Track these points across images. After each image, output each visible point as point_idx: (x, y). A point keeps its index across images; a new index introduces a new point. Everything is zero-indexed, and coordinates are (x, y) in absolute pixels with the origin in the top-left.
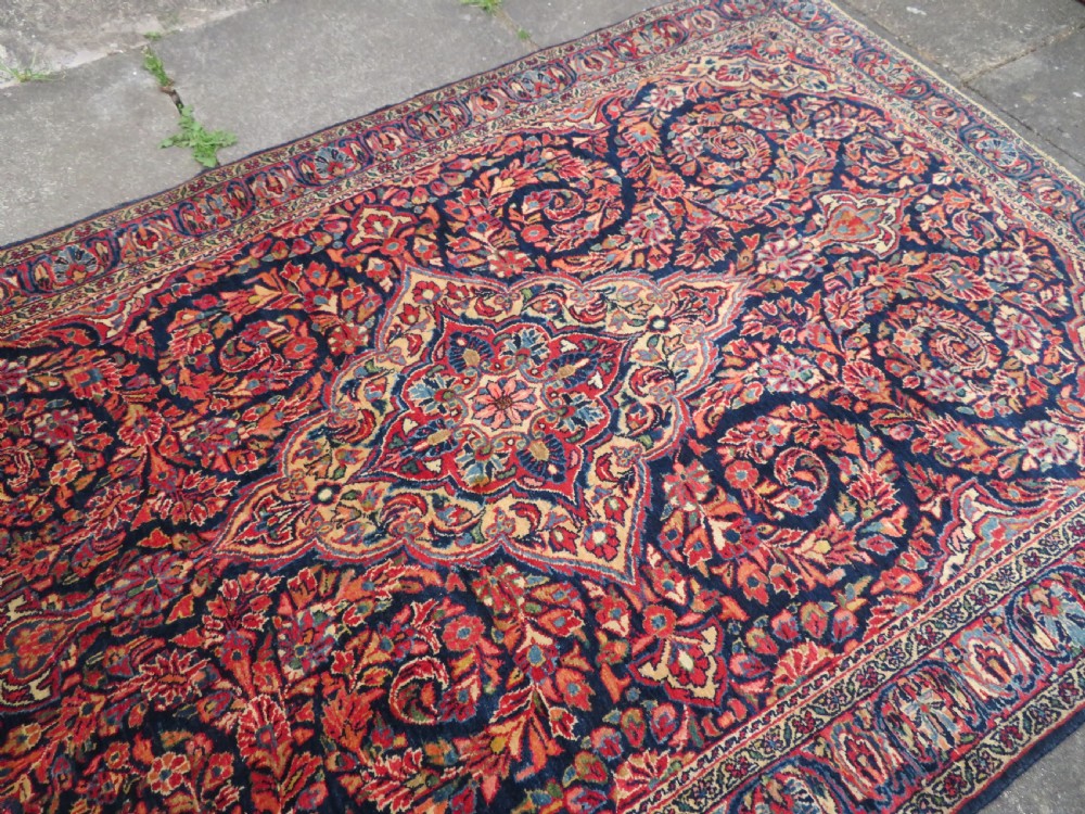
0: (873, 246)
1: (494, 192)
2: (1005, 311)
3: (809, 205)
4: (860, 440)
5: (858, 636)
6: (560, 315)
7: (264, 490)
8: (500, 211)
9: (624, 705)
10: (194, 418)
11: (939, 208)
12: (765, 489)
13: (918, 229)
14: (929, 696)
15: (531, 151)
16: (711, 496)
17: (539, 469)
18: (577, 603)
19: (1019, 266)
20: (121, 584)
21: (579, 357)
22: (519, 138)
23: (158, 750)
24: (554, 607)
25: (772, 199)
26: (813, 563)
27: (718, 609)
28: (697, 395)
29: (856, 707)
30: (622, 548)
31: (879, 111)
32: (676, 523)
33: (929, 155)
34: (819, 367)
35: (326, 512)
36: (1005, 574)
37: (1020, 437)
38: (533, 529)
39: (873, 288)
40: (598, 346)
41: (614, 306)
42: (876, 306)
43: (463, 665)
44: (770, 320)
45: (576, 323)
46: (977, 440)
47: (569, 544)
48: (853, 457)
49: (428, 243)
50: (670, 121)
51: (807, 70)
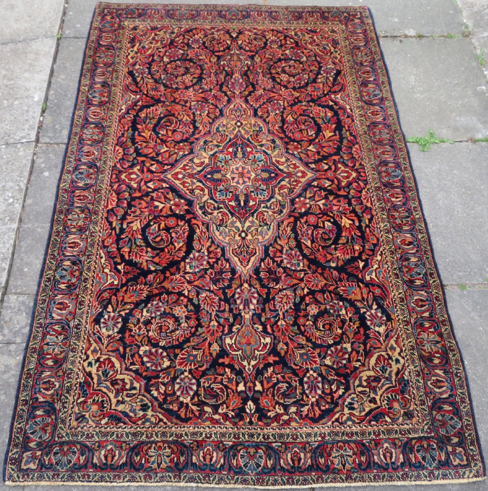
0: (231, 338)
1: (343, 217)
2: (167, 363)
3: (269, 330)
4: (157, 264)
5: (107, 218)
6: (267, 207)
7: (250, 112)
8: (331, 215)
9: (134, 158)
10: (286, 105)
11: (234, 388)
12: (163, 225)
14: (81, 223)
15: (363, 242)
16: (171, 210)
17: (211, 173)
18: (166, 162)
19: (182, 392)
20: (241, 80)
21: (245, 204)
22: (375, 242)
23: (194, 78)
24: (169, 157)
25: (281, 317)
26: (133, 222)
27: (140, 191)
28: (208, 228)
29: (93, 205)
30: (173, 179)
31: (315, 420)
32: (170, 196)
33: (269, 418)
34: (192, 273)
35: (233, 122)
36: (89, 269)
37: (120, 315)
38: (194, 163)
39: (211, 320)
40: (246, 211)
41: (260, 226)
42: (202, 313)
43: (170, 133)
44: (221, 272)
45: (260, 210)
46: (129, 301)
47: (184, 168)
48: (153, 257)
49: (326, 185)
50: (357, 310)
51: (367, 409)
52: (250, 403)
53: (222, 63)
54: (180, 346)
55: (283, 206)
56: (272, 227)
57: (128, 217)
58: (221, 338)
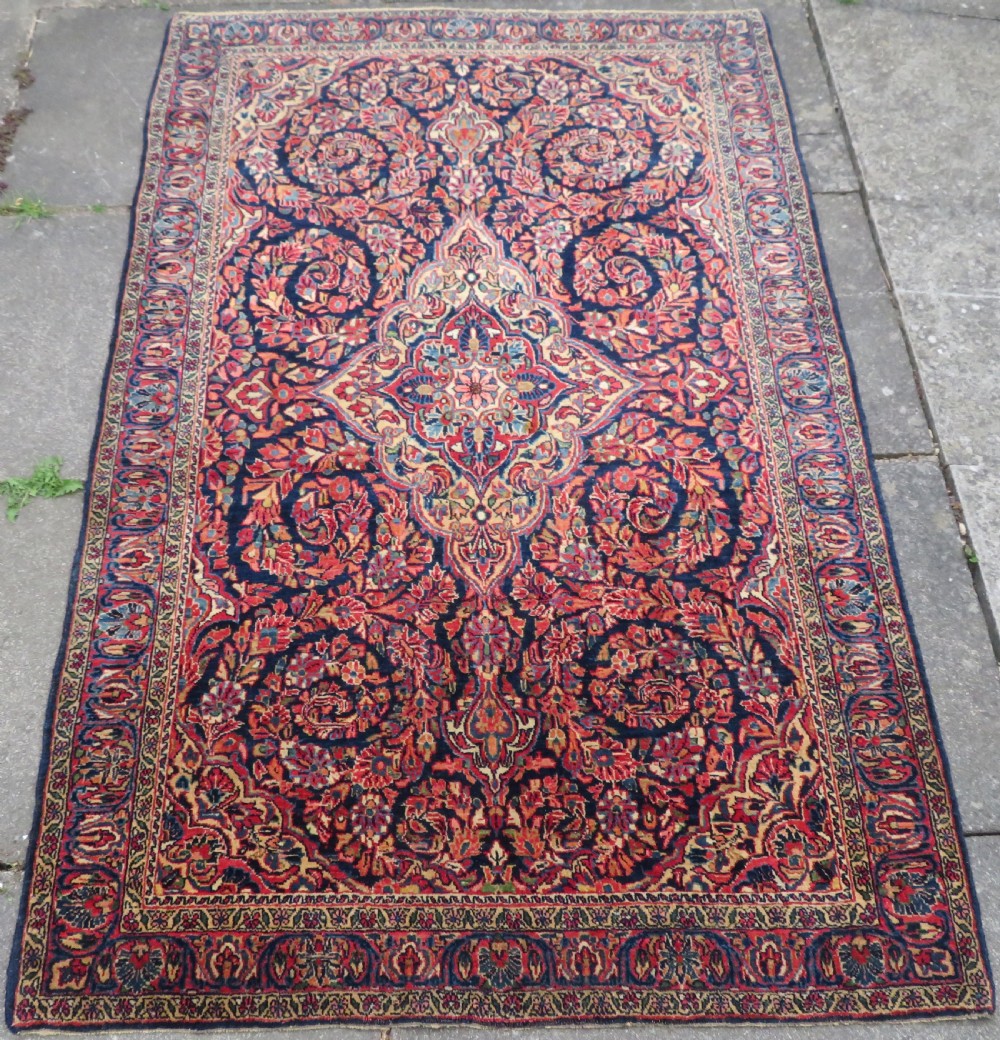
1: (276, 309)
3: (432, 148)
4: (621, 231)
5: (732, 303)
6: (425, 326)
7: (454, 550)
8: (300, 314)
9: (710, 423)
10: (360, 576)
12: (624, 292)
13: (492, 108)
14: (778, 294)
15: (250, 267)
16: (611, 318)
18: (639, 416)
19: (557, 83)
20: (476, 656)
21: (468, 332)
22: (229, 268)
23: (607, 664)
24: (634, 429)
25: (412, 161)
26: (681, 297)
27: (682, 354)
28: (539, 289)
29: (767, 326)
30: (618, 378)
31: (377, 60)
32: (618, 345)
33: (437, 61)
35: (494, 520)
36: (737, 223)
37: (666, 162)
38: (578, 415)
40: (466, 317)
41: (439, 292)
43: (644, 487)
44: (510, 221)
46: (656, 182)
48: (630, 241)
49: (297, 371)
50: (288, 173)
51: (303, 70)
53: (531, 723)
54: (565, 129)
55: (393, 327)
56: (418, 291)
57: (693, 305)
58: (506, 137)
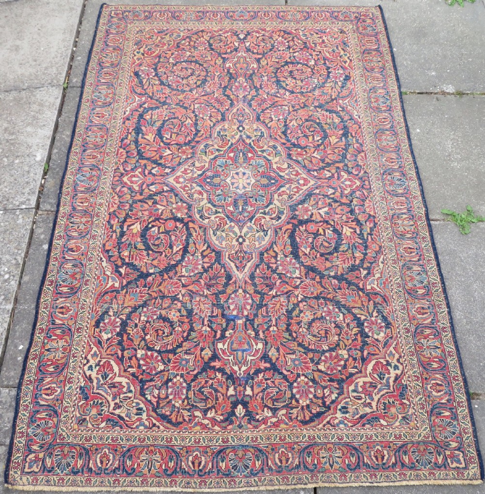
52: (240, 407)
